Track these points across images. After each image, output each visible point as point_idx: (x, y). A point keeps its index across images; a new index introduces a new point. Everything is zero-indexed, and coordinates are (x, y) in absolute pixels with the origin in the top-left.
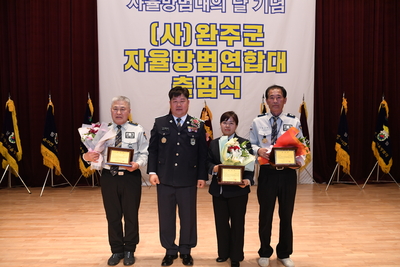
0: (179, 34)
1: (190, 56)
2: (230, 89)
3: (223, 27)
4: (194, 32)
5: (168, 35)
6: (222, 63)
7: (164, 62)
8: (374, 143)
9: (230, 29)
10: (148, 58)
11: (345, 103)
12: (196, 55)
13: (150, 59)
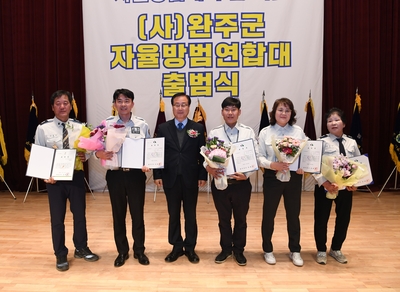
0: (169, 26)
1: (182, 50)
2: (226, 85)
3: (218, 17)
4: (186, 23)
5: (157, 28)
6: (218, 57)
7: (153, 57)
8: (392, 146)
9: (226, 19)
10: (136, 54)
11: (358, 100)
12: (188, 49)
13: (138, 55)
